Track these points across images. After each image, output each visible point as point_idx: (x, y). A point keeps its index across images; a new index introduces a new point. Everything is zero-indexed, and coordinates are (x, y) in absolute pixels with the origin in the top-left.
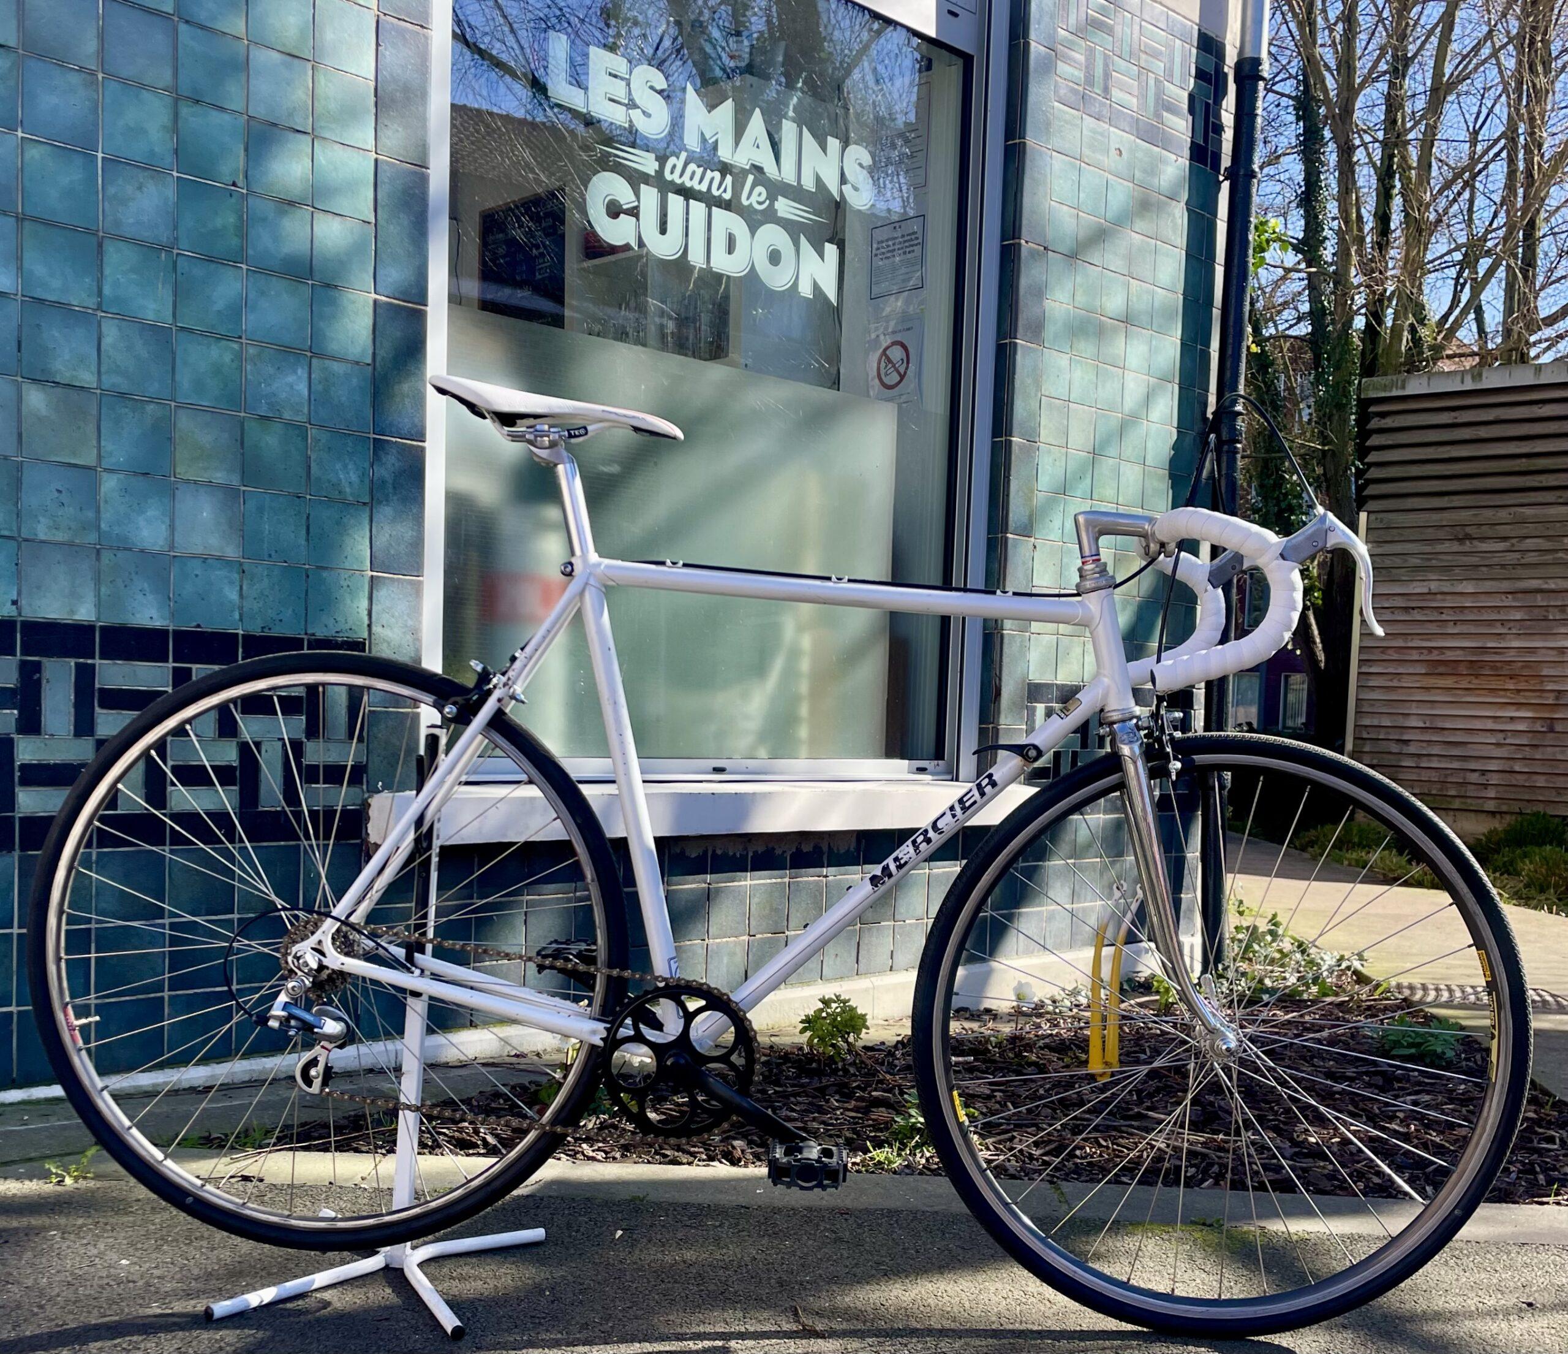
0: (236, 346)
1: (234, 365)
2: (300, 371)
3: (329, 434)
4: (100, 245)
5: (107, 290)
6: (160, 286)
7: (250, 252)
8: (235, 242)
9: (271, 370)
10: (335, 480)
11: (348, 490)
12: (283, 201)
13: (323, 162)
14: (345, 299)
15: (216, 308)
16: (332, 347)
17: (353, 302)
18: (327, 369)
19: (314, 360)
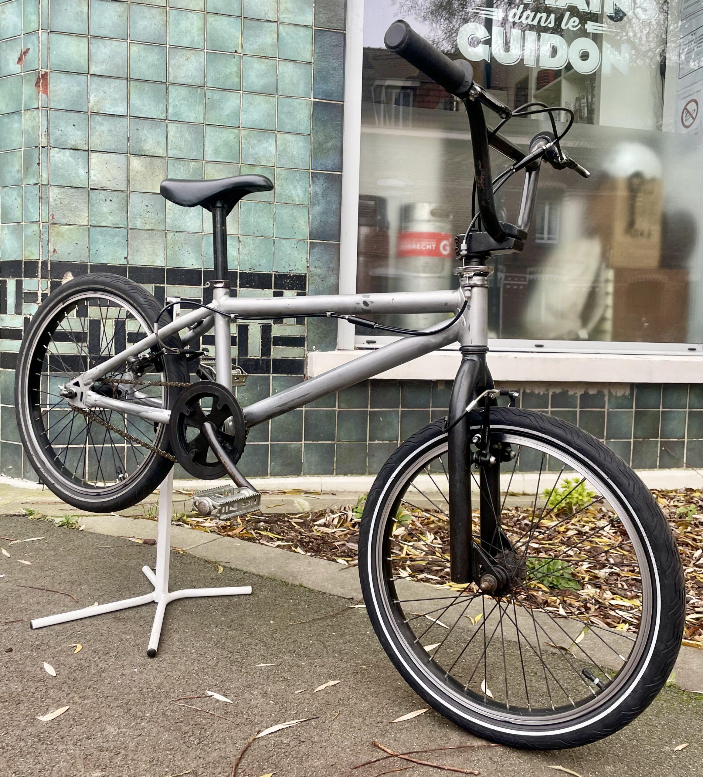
0: (236, 131)
1: (235, 141)
2: (270, 141)
3: (286, 172)
4: (167, 89)
5: (170, 110)
6: (197, 105)
7: (245, 84)
8: (236, 80)
9: (255, 142)
10: (289, 195)
11: (297, 199)
12: (262, 57)
13: (284, 35)
14: (295, 102)
15: (226, 113)
16: (288, 128)
17: (300, 104)
18: (285, 139)
19: (279, 135)
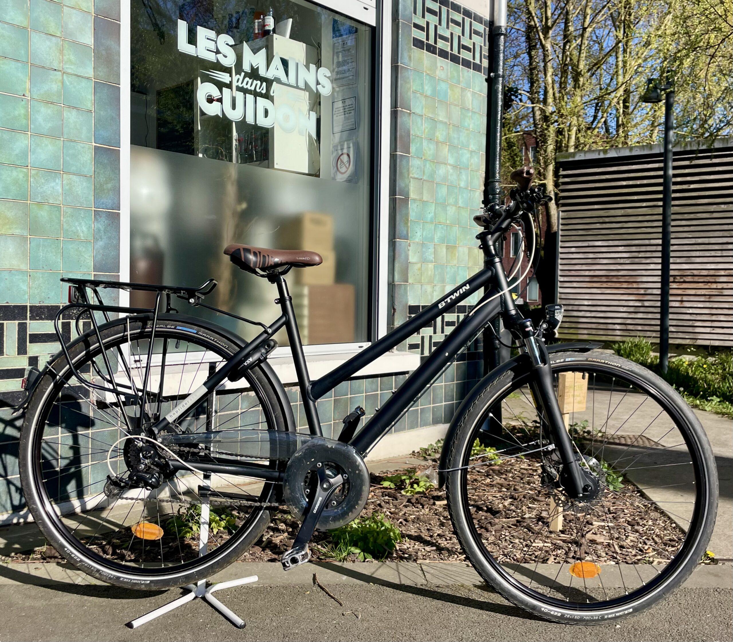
0: (25, 170)
1: (25, 179)
2: (57, 180)
3: (72, 210)
7: (32, 126)
8: (24, 122)
9: (43, 181)
10: (75, 231)
11: (82, 235)
12: (48, 103)
13: (68, 84)
14: (79, 146)
15: (15, 153)
16: (73, 169)
17: (83, 148)
18: (70, 179)
19: (64, 175)
